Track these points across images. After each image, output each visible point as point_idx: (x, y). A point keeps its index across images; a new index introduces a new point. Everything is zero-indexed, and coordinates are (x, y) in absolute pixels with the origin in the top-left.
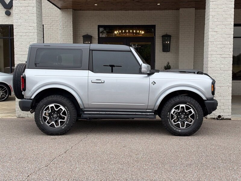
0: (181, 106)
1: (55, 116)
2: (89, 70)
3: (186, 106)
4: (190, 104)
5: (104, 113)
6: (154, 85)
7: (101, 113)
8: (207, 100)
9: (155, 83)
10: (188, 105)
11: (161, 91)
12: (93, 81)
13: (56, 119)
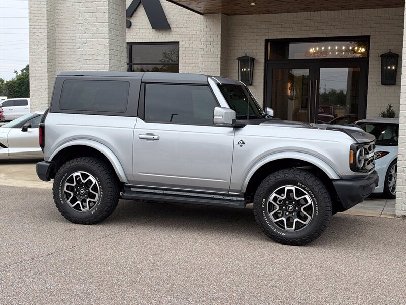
0: (288, 187)
1: (82, 192)
2: (137, 116)
3: (296, 188)
4: (303, 186)
5: (162, 192)
6: (241, 146)
7: (156, 191)
8: (341, 179)
9: (243, 143)
10: (301, 187)
11: (253, 158)
12: (140, 136)
13: (84, 198)
